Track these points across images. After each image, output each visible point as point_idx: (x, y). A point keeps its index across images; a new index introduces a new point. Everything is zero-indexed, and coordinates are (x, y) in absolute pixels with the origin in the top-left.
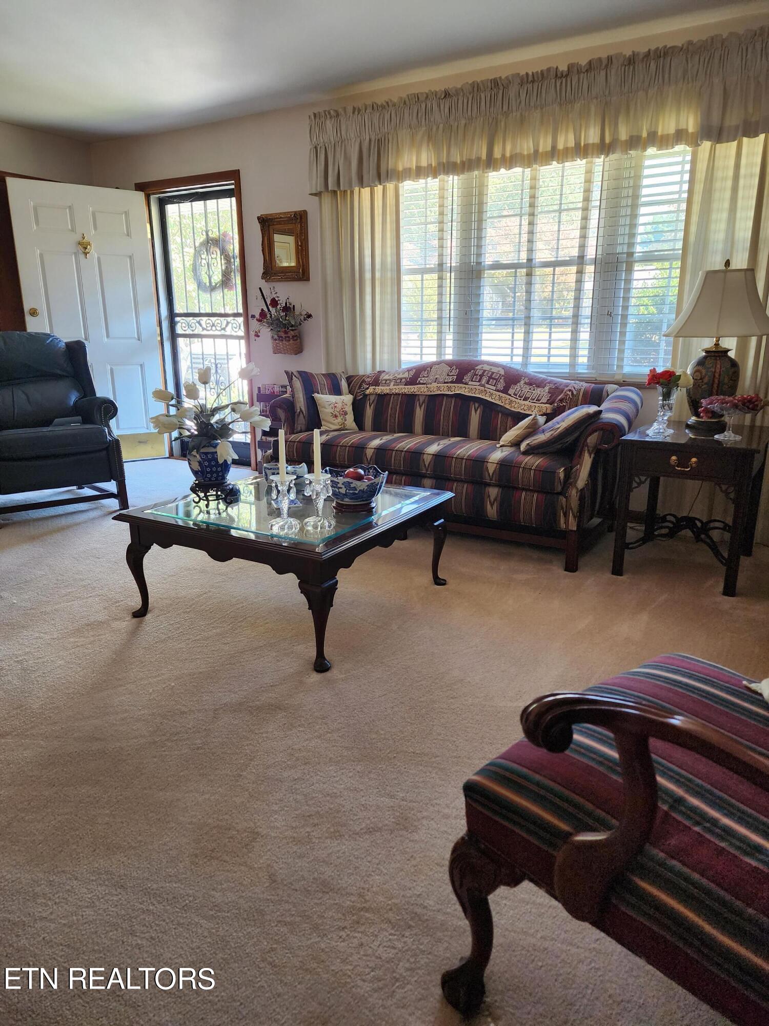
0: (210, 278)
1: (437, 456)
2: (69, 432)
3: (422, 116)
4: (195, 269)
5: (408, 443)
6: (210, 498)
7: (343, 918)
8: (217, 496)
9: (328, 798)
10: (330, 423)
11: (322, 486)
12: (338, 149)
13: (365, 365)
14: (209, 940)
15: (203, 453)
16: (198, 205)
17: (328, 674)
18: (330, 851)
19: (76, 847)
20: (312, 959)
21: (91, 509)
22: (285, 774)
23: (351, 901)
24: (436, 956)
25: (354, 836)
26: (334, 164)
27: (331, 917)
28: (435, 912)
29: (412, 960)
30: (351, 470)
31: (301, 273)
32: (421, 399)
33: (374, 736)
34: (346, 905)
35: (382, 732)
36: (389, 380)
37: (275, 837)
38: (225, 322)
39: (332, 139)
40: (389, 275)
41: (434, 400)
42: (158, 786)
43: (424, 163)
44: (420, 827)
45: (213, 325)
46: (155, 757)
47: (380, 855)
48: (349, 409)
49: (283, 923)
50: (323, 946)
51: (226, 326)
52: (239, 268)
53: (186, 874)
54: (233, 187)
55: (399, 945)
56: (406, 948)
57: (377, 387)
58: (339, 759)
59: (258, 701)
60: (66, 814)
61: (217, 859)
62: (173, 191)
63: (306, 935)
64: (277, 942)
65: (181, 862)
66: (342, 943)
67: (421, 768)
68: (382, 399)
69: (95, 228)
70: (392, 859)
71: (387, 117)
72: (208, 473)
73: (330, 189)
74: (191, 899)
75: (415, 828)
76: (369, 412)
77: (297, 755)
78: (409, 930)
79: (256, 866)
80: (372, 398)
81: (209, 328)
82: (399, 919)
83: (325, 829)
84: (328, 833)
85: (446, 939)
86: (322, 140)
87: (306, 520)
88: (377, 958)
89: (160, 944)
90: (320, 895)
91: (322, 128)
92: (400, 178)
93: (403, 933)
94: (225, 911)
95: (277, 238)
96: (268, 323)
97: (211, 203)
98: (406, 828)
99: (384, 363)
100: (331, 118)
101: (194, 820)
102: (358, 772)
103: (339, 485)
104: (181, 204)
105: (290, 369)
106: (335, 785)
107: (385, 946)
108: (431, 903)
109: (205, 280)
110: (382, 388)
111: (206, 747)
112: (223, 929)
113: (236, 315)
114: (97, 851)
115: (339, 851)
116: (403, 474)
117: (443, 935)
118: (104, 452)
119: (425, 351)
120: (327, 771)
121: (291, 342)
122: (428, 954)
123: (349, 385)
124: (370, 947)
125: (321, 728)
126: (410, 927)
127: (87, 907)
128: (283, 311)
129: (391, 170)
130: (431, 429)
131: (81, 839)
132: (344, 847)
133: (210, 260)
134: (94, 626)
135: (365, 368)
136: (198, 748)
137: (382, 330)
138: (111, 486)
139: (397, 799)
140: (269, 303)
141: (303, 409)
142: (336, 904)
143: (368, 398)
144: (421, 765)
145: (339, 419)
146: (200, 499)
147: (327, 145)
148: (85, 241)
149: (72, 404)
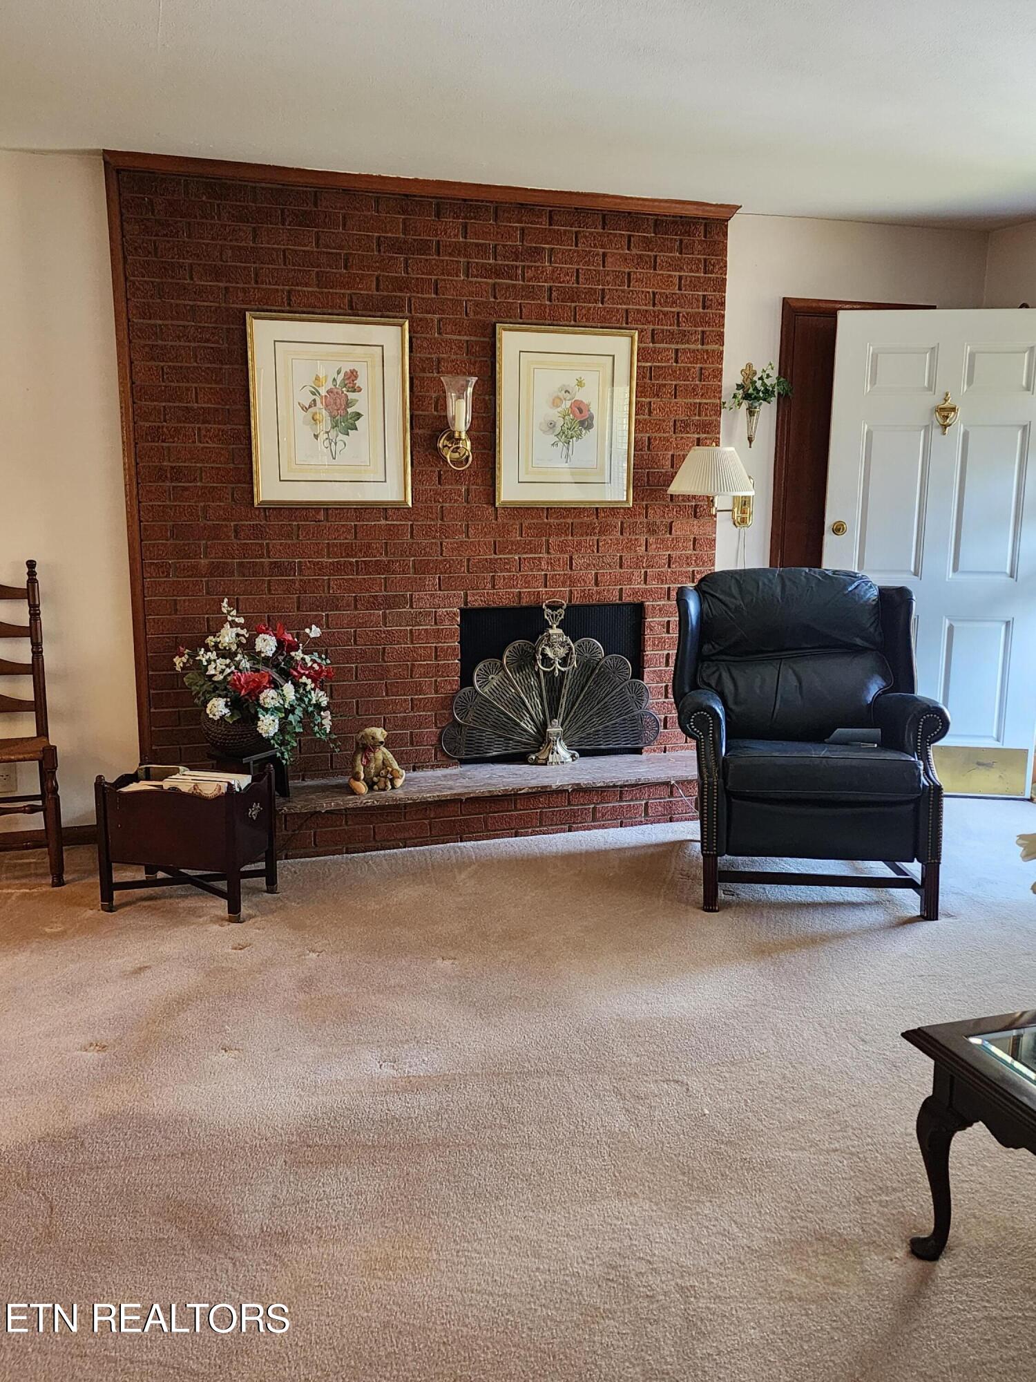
2: (854, 761)
69: (970, 381)
118: (911, 807)
148: (946, 405)
149: (870, 699)
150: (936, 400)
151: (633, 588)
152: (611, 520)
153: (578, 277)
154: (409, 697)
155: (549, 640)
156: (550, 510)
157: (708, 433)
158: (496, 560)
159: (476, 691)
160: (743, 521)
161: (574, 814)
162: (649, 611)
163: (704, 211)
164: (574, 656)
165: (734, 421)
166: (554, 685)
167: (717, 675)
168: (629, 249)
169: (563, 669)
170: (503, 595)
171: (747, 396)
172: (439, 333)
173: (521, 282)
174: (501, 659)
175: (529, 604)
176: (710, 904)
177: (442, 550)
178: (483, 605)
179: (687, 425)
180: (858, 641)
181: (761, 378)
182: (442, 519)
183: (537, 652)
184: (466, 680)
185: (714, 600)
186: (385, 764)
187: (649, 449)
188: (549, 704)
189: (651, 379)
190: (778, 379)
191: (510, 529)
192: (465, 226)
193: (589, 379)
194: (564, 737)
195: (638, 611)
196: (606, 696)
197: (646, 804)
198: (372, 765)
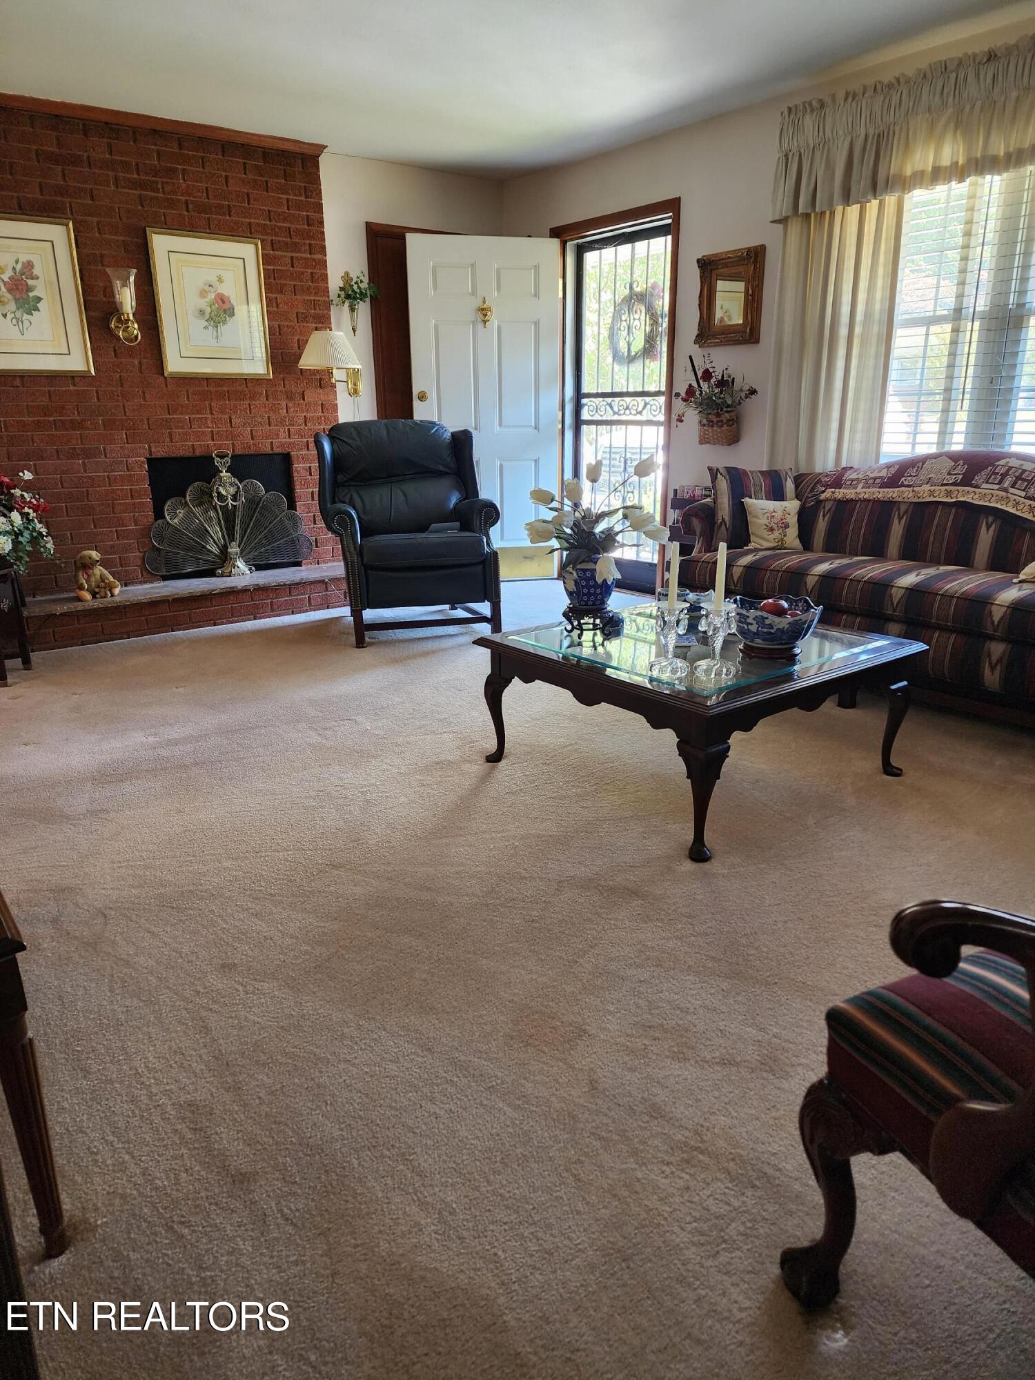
0: (629, 345)
1: (912, 591)
2: (444, 540)
3: (948, 94)
4: (612, 336)
5: (873, 570)
6: (585, 627)
7: (671, 1152)
8: (595, 625)
9: (678, 1012)
10: (761, 541)
11: (723, 619)
12: (818, 154)
13: (825, 461)
14: (511, 1130)
15: (581, 570)
16: (625, 250)
17: (706, 866)
18: (669, 1073)
19: (389, 997)
20: (623, 1186)
21: (462, 634)
22: (629, 973)
23: (683, 1135)
24: (781, 1229)
25: (701, 1063)
26: (809, 178)
27: (656, 1146)
28: (791, 1180)
29: (749, 1225)
30: (770, 600)
31: (748, 334)
32: (903, 508)
33: (752, 952)
34: (677, 1138)
35: (765, 950)
36: (858, 480)
37: (604, 1040)
38: (643, 402)
39: (811, 142)
40: (875, 329)
41: (922, 511)
42: (483, 953)
43: (946, 161)
44: (792, 1074)
45: (627, 408)
46: (484, 921)
47: (732, 1094)
48: (793, 520)
49: (597, 1137)
50: (640, 1175)
51: (644, 408)
52: (667, 331)
53: (497, 1054)
54: (670, 221)
55: (736, 1204)
56: (745, 1209)
57: (837, 490)
58: (701, 969)
59: (612, 880)
60: (386, 961)
61: (535, 1047)
62: (594, 234)
63: (621, 1157)
64: (586, 1154)
65: (494, 1040)
66: (664, 1180)
67: (809, 1003)
68: (844, 506)
69: (499, 289)
70: (746, 1103)
71: (895, 100)
72: (584, 595)
73: (800, 211)
74: (499, 1081)
75: (785, 1074)
76: (822, 525)
77: (648, 953)
78: (752, 1190)
79: (577, 1066)
80: (828, 505)
81: (622, 412)
82: (742, 1174)
83: (666, 1047)
84: (669, 1051)
85: (800, 1214)
86: (796, 144)
87: (698, 663)
88: (704, 1208)
89: (458, 1120)
90: (647, 1118)
91: (798, 127)
92: (907, 186)
93: (743, 1191)
94: (533, 1105)
95: (721, 285)
96: (696, 403)
97: (641, 246)
98: (772, 1071)
99: (854, 455)
100: (812, 111)
101: (516, 999)
102: (723, 990)
103: (749, 620)
104: (603, 251)
105: (714, 465)
106: (689, 999)
107: (717, 1199)
108: (789, 1167)
109: (623, 346)
110: (845, 491)
111: (542, 921)
112: (528, 1123)
113: (658, 393)
114: (410, 1007)
115: (679, 1076)
116: (857, 615)
117: (797, 1209)
118: (481, 567)
119: (919, 438)
120: (682, 980)
121: (725, 427)
122: (773, 1224)
123: (797, 487)
124: (698, 1194)
125: (683, 928)
126: (754, 1187)
127: (391, 1061)
128: (717, 386)
129: (894, 175)
130: (913, 552)
131: (396, 989)
132: (687, 1073)
133: (632, 321)
134: (441, 765)
135: (825, 463)
136: (533, 921)
137: (856, 410)
138: (484, 608)
139: (768, 1034)
140: (700, 375)
141: (727, 518)
142: (665, 1134)
143: (823, 505)
144: (810, 1000)
145: (776, 534)
146: (573, 628)
147: (802, 150)
148: (485, 306)
149: (452, 506)
150: (479, 303)
151: (279, 441)
152: (258, 389)
153: (207, 193)
154: (114, 529)
155: (221, 481)
156: (208, 380)
157: (323, 323)
158: (171, 419)
159: (168, 523)
160: (356, 392)
161: (257, 607)
162: (295, 461)
163: (300, 148)
164: (242, 493)
165: (340, 315)
166: (229, 517)
167: (349, 495)
168: (245, 174)
169: (235, 504)
170: (180, 446)
171: (348, 297)
172: (100, 233)
173: (161, 195)
174: (185, 497)
175: (201, 454)
176: (360, 643)
177: (125, 412)
178: (164, 455)
179: (307, 317)
180: (441, 468)
181: (356, 283)
182: (122, 386)
183: (213, 491)
184: (159, 514)
185: (341, 442)
186: (102, 579)
187: (280, 334)
188: (227, 529)
189: (275, 279)
190: (368, 284)
191: (179, 394)
192: (110, 146)
193: (226, 276)
194: (242, 554)
195: (286, 459)
196: (270, 523)
197: (309, 597)
198: (93, 579)
